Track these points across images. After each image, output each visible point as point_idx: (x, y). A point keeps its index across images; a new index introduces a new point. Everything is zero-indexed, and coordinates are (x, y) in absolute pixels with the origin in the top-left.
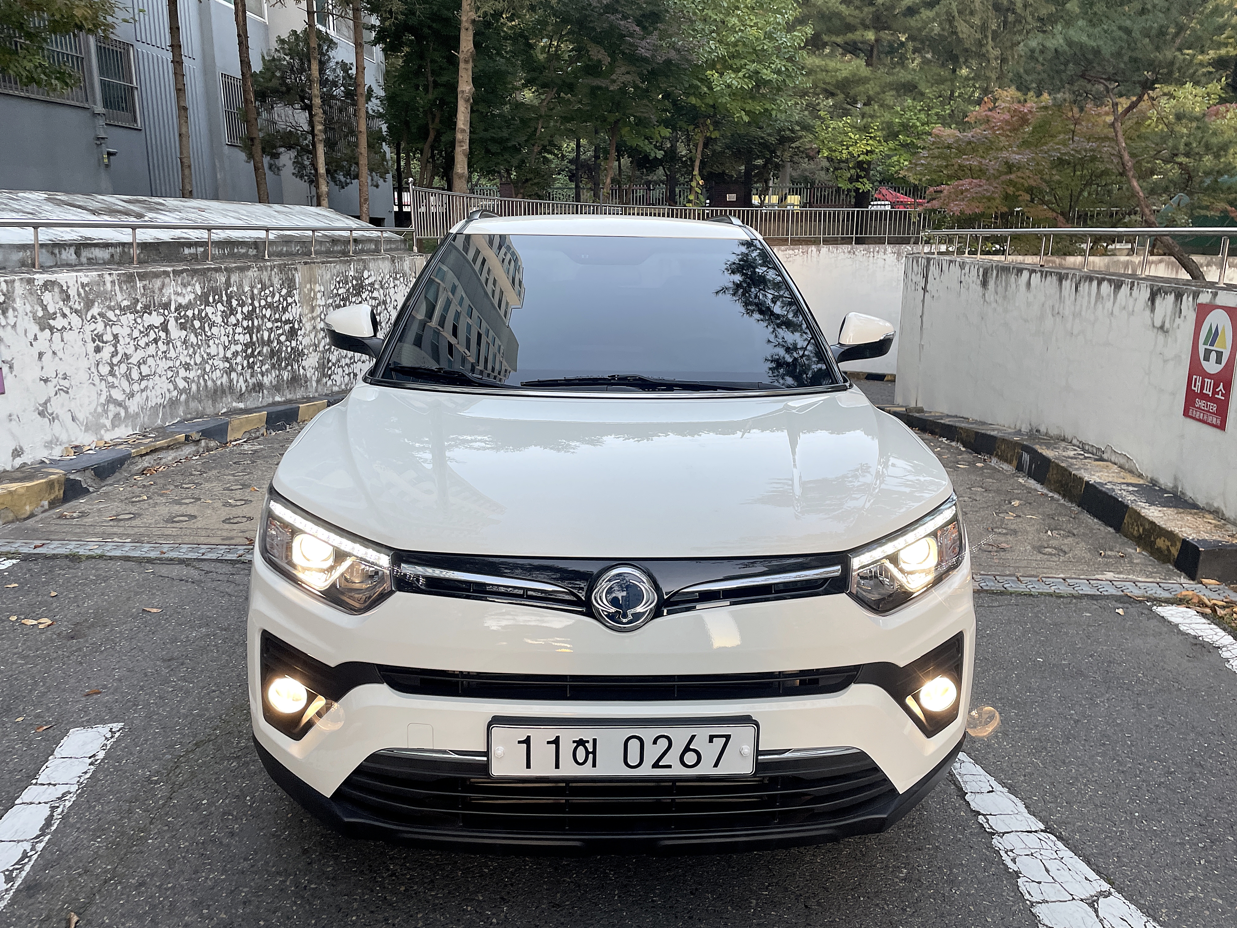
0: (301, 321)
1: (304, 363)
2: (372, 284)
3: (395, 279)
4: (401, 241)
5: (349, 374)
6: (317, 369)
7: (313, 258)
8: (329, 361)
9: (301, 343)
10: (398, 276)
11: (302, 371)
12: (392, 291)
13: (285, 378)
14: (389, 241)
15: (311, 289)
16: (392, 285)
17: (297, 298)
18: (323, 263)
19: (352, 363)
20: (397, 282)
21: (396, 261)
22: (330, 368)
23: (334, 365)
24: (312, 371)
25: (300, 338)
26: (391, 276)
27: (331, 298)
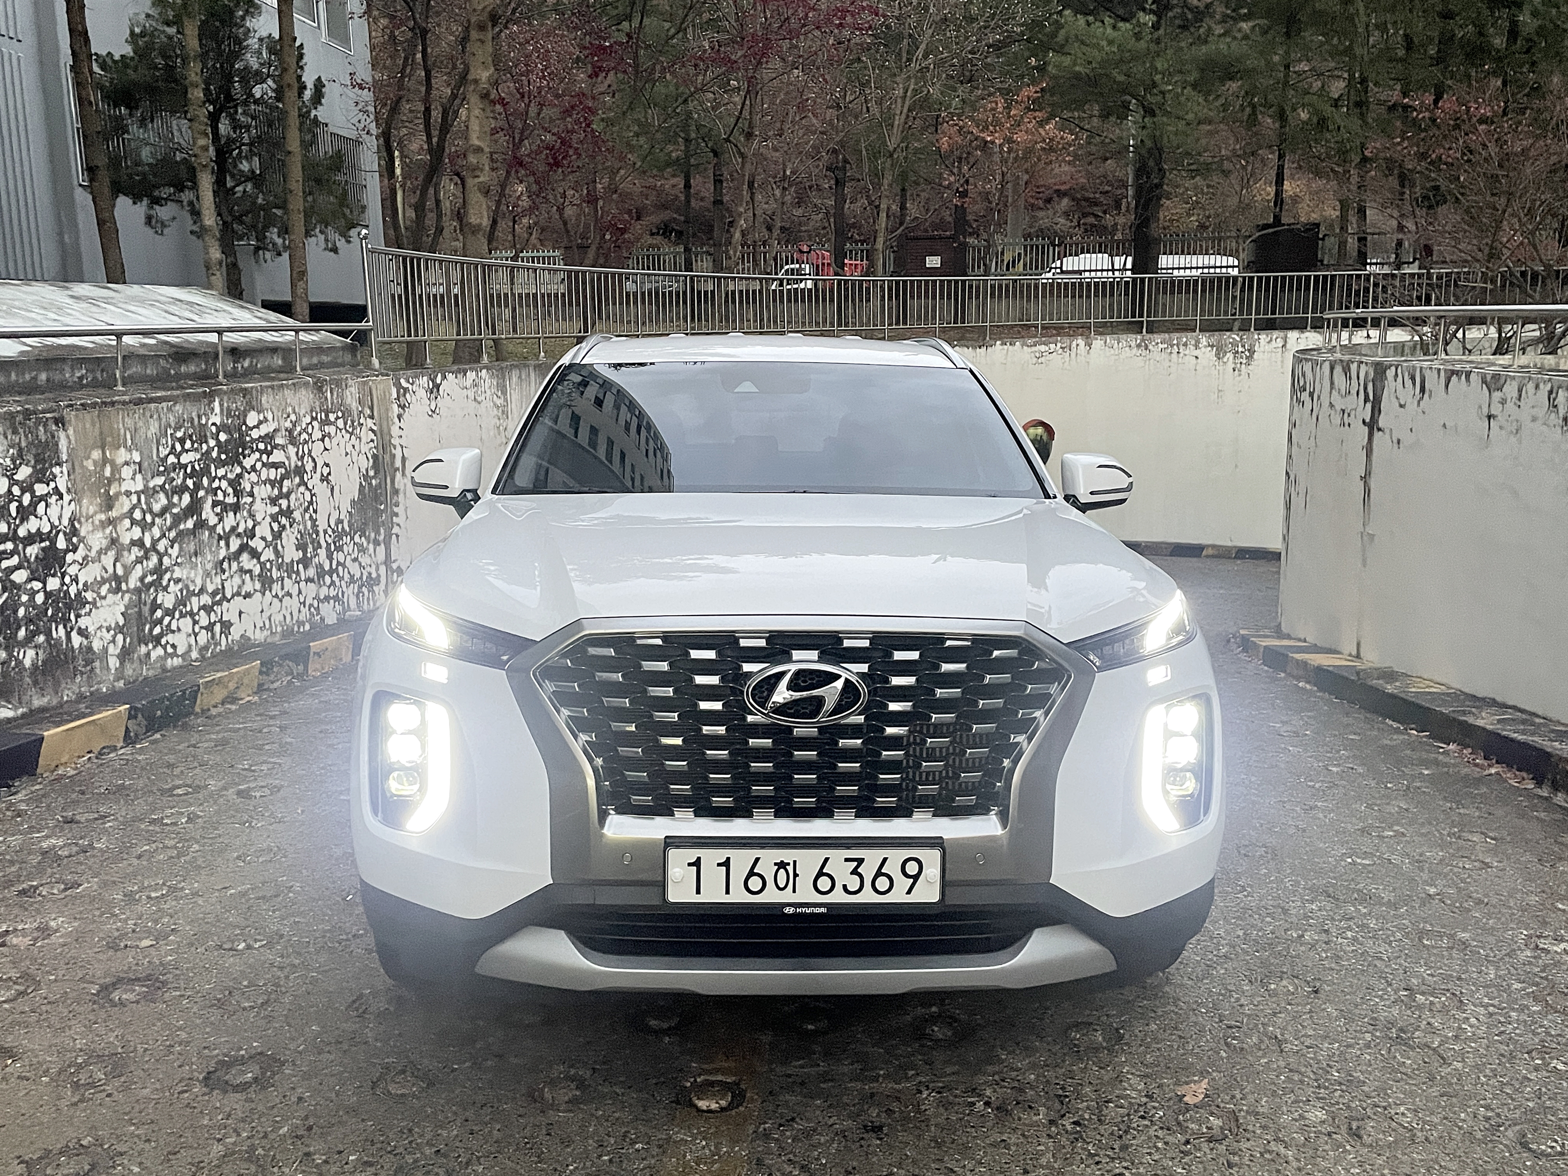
0: (74, 532)
1: (83, 622)
2: (268, 438)
3: (326, 422)
4: (345, 348)
5: (210, 627)
6: (119, 629)
7: (119, 393)
8: (155, 606)
9: (75, 580)
10: (332, 417)
11: (77, 640)
12: (317, 448)
13: (27, 663)
14: (318, 349)
15: (105, 461)
16: (317, 435)
17: (62, 483)
18: (139, 402)
19: (219, 603)
20: (331, 429)
21: (327, 388)
22: (160, 621)
23: (169, 613)
24: (109, 636)
25: (72, 570)
26: (313, 419)
27: (159, 474)
